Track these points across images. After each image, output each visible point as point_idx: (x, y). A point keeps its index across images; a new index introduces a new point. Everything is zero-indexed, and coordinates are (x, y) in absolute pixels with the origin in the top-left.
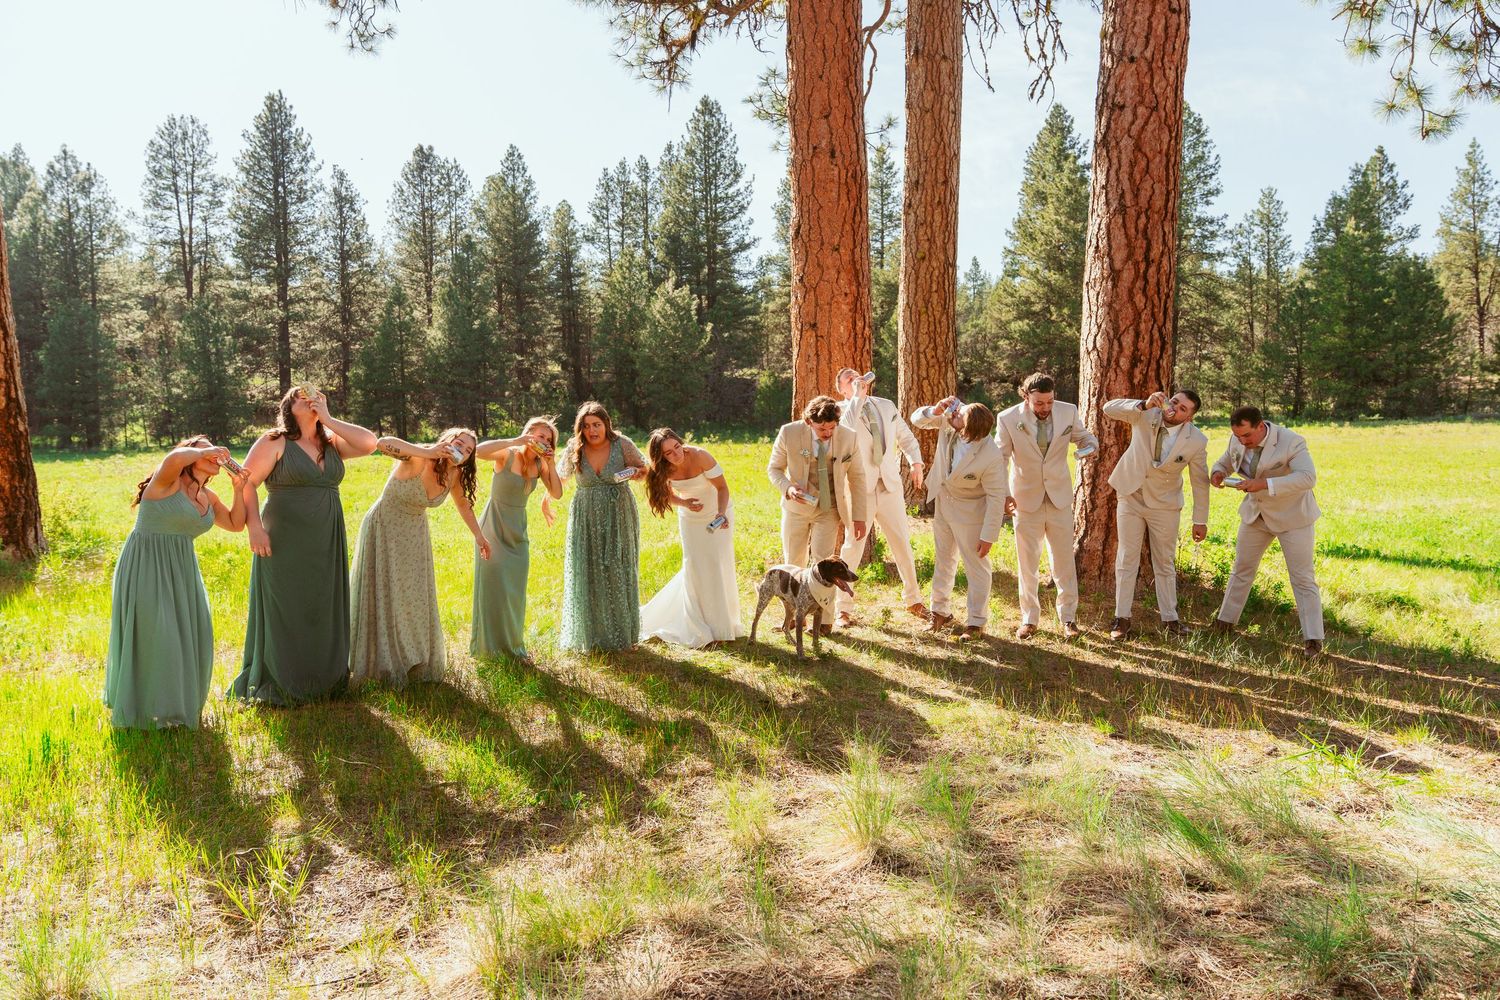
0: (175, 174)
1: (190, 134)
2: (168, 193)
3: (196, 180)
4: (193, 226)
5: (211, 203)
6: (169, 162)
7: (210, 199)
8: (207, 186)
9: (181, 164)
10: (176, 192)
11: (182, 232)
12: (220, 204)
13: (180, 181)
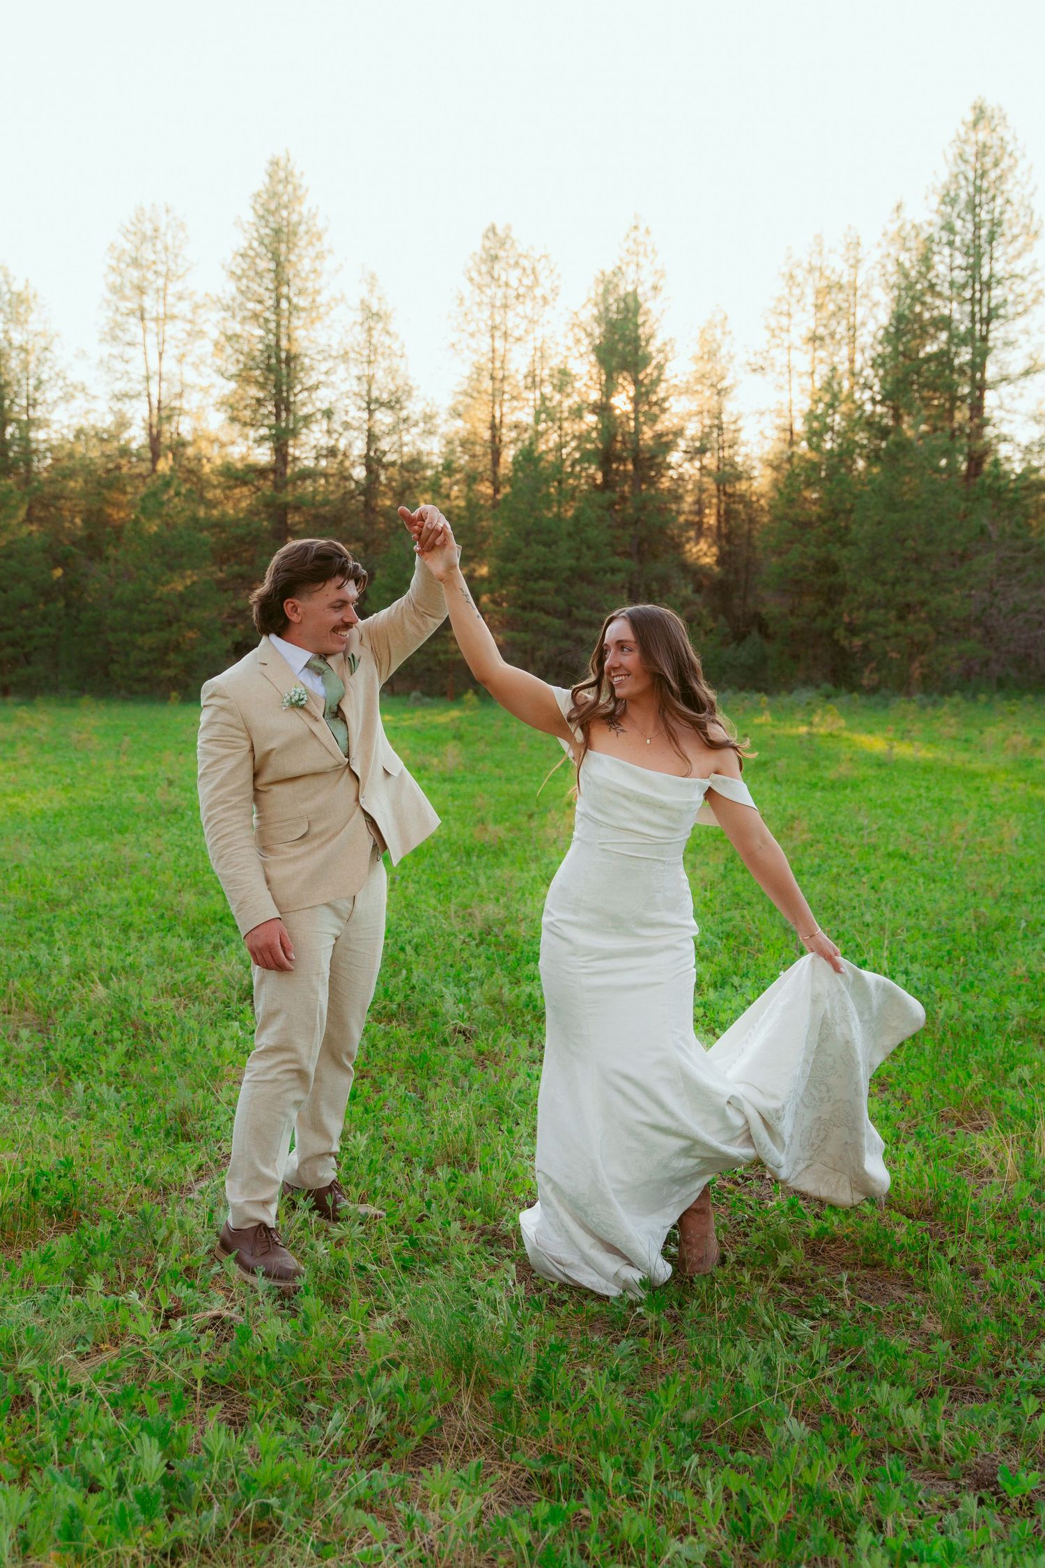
0: (141, 290)
1: (162, 230)
2: (133, 320)
3: (170, 300)
4: (164, 370)
5: (189, 334)
6: (134, 274)
7: (188, 327)
8: (183, 308)
9: (150, 276)
10: (142, 319)
11: (148, 379)
12: (201, 334)
13: (148, 302)
